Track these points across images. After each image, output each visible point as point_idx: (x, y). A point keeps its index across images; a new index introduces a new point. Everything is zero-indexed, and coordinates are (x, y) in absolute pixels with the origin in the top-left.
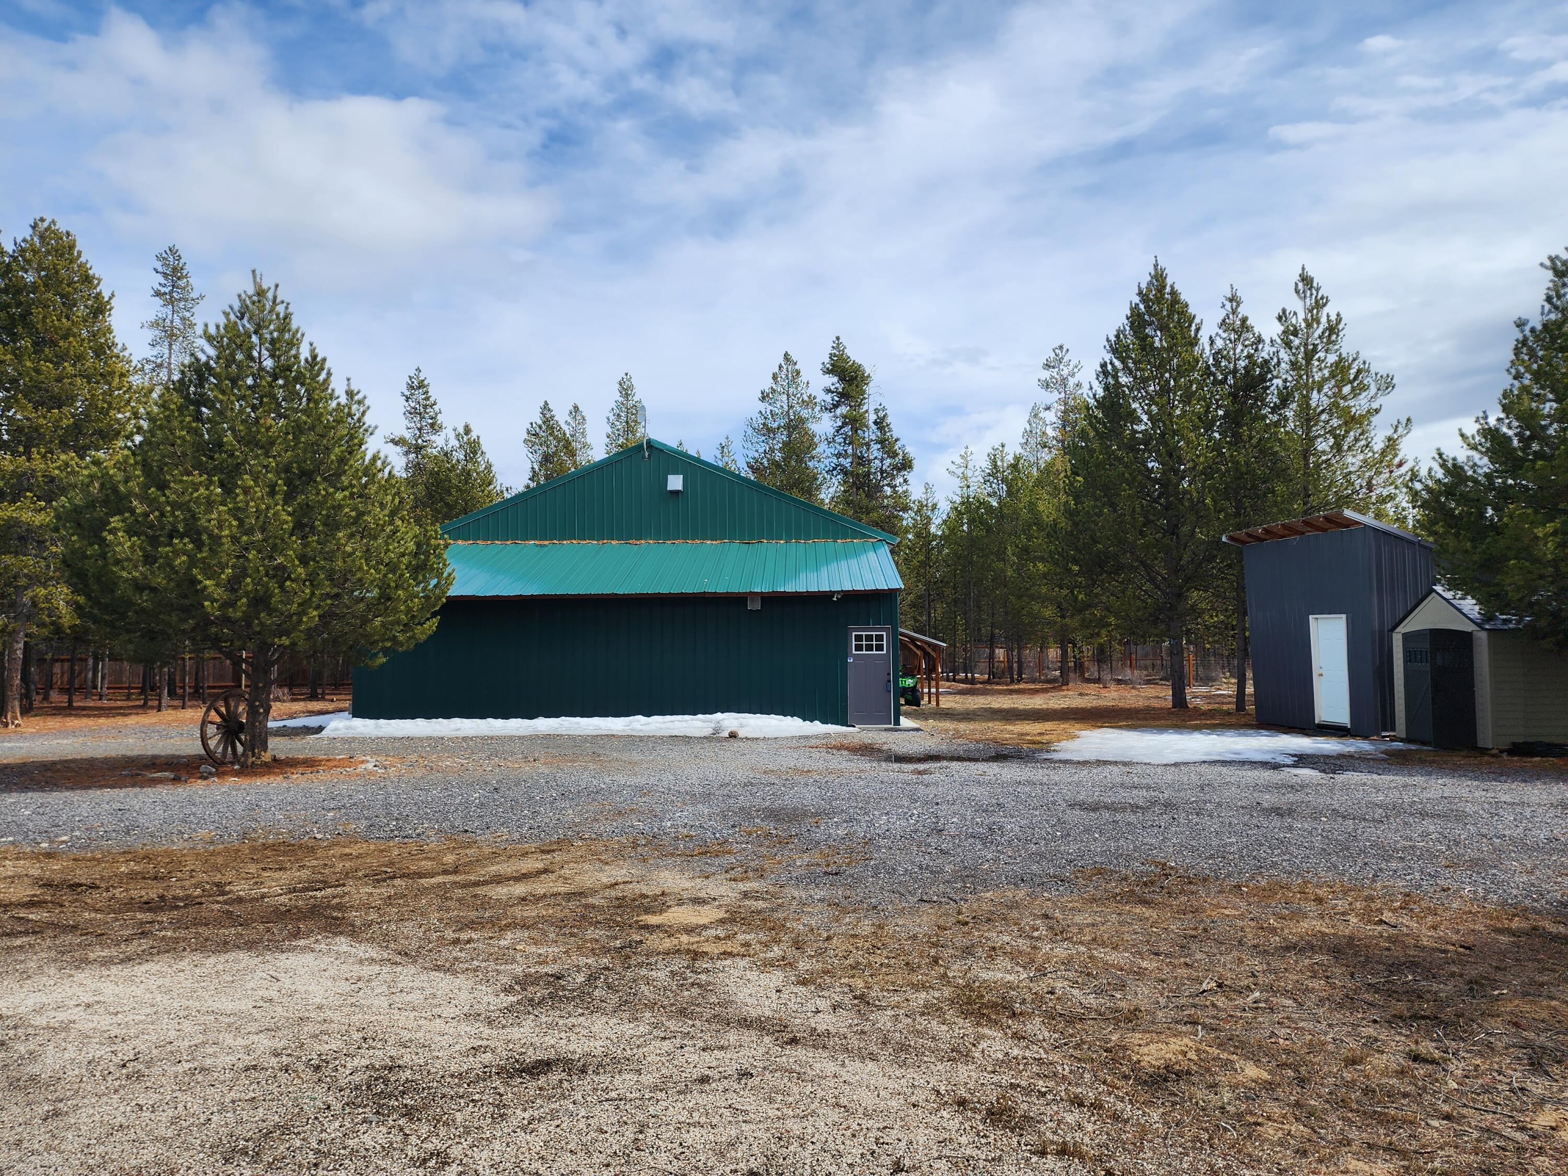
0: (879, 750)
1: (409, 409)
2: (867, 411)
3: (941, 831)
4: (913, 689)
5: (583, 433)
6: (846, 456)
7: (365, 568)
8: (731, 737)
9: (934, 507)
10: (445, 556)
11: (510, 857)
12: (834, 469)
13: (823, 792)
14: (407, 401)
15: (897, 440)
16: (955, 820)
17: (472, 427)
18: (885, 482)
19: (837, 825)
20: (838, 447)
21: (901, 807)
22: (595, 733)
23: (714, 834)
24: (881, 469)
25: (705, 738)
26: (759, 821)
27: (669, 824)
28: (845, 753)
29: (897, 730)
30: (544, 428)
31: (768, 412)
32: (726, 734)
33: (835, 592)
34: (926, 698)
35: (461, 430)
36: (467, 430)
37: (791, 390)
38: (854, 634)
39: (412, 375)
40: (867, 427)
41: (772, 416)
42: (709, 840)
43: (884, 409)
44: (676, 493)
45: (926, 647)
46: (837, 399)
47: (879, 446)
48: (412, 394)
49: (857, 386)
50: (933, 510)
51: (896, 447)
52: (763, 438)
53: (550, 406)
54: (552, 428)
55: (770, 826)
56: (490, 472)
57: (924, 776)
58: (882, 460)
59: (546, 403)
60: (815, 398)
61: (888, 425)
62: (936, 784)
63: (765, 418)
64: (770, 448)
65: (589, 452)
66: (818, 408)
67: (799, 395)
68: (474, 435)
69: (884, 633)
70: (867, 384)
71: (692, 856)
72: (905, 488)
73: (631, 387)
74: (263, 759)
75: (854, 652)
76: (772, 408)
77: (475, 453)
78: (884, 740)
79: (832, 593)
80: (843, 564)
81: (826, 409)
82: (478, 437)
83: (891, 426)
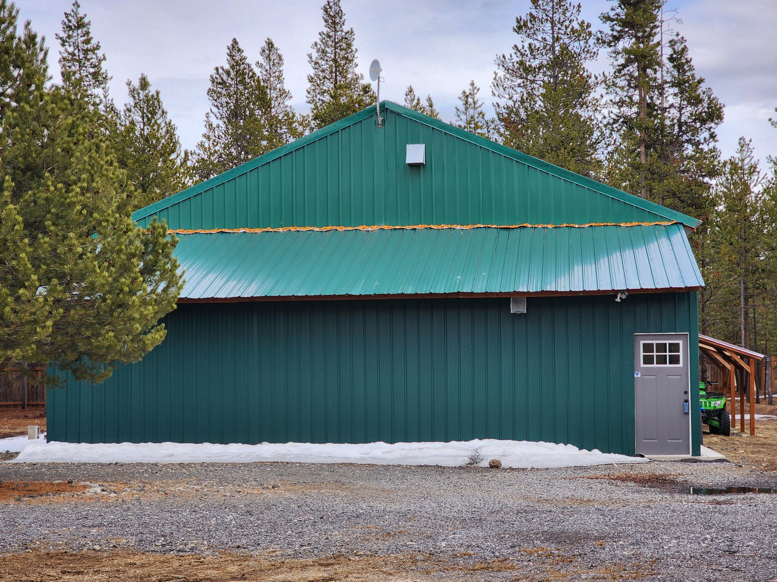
0: (673, 482)
1: (65, 55)
2: (658, 44)
3: (735, 552)
4: (720, 413)
5: (279, 77)
6: (631, 104)
7: (98, 271)
8: (492, 467)
9: (753, 169)
10: (173, 256)
11: (291, 568)
12: (615, 121)
13: (607, 519)
14: (63, 45)
15: (701, 81)
16: (751, 543)
17: (149, 79)
18: (685, 137)
19: (623, 547)
20: (620, 92)
21: (693, 533)
22: (329, 461)
23: (493, 553)
24: (679, 120)
25: (460, 468)
26: (539, 542)
27: (444, 544)
28: (632, 484)
29: (696, 461)
30: (233, 74)
31: (526, 46)
32: (485, 464)
33: (618, 291)
34: (738, 427)
35: (136, 84)
36: (144, 84)
37: (556, 17)
38: (642, 342)
39: (69, 12)
40: (660, 64)
41: (532, 51)
42: (488, 558)
43: (683, 40)
44: (416, 167)
45: (738, 358)
46: (619, 28)
47: (676, 90)
48: (69, 37)
49: (645, 11)
50: (751, 174)
51: (699, 91)
52: (520, 81)
53: (241, 46)
54: (243, 74)
55: (552, 547)
56: (172, 136)
57: (723, 506)
58: (681, 109)
59: (235, 41)
60: (589, 26)
61: (688, 62)
62: (736, 513)
63: (522, 55)
64: (528, 93)
65: (288, 102)
66: (592, 41)
67: (567, 23)
68: (152, 91)
69: (681, 342)
70: (659, 7)
71: (474, 570)
72: (711, 145)
73: (339, 13)
75: (642, 365)
76: (530, 41)
77: (153, 113)
78: (680, 471)
79: (615, 293)
80: (628, 254)
81: (604, 42)
82: (158, 93)
83: (692, 63)
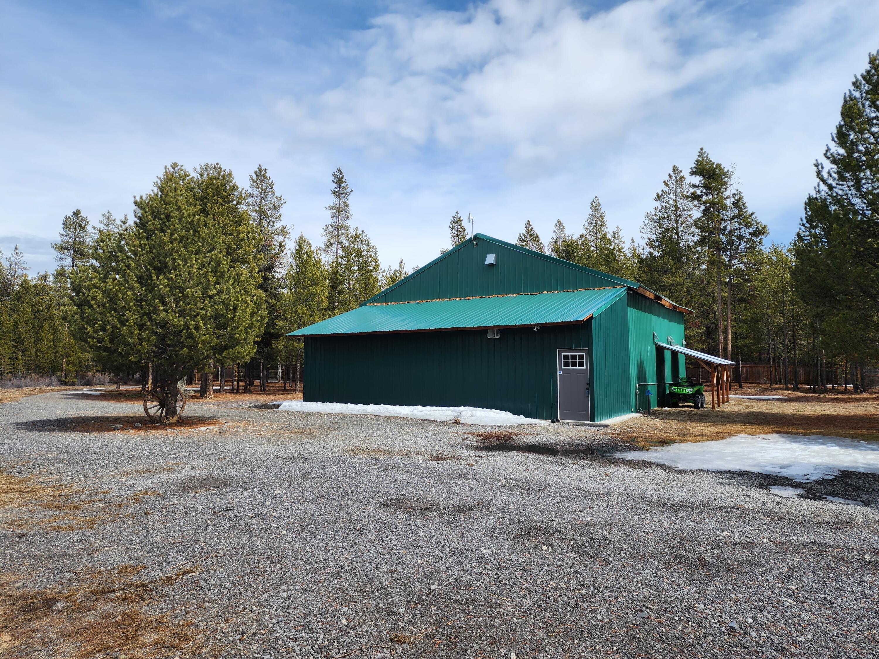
2: (727, 196)
8: (455, 422)
15: (751, 214)
29: (592, 425)
37: (677, 191)
38: (562, 354)
43: (740, 193)
44: (491, 265)
46: (705, 191)
47: (737, 220)
51: (751, 219)
58: (740, 230)
61: (744, 204)
69: (584, 354)
73: (599, 205)
74: (171, 421)
76: (663, 204)
79: (534, 326)
83: (746, 205)
